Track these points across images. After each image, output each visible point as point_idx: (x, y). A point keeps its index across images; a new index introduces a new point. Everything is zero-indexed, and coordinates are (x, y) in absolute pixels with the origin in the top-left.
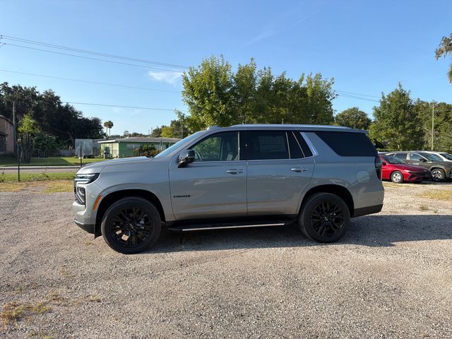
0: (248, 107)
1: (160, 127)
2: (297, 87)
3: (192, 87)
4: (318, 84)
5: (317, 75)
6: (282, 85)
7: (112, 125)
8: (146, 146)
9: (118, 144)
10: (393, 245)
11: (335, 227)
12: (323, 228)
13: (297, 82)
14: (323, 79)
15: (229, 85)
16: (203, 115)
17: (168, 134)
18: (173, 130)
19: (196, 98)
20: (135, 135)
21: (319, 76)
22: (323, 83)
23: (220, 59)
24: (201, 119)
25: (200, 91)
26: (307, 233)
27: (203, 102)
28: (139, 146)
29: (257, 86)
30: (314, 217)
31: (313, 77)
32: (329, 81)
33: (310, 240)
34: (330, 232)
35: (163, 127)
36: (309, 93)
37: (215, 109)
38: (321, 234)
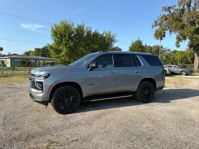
0: (83, 44)
1: (28, 51)
2: (102, 36)
3: (56, 32)
4: (109, 35)
5: (109, 32)
6: (96, 35)
7: (3, 49)
8: (25, 60)
9: (9, 59)
10: (170, 102)
11: (150, 96)
12: (146, 97)
13: (102, 34)
14: (112, 33)
15: (73, 33)
16: (61, 46)
17: (33, 55)
18: (36, 53)
19: (58, 38)
20: (15, 54)
21: (110, 32)
22: (112, 35)
23: (69, 21)
24: (60, 48)
25: (60, 34)
26: (140, 99)
27: (62, 40)
28: (21, 60)
29: (85, 34)
30: (142, 92)
31: (108, 32)
32: (114, 34)
33: (141, 102)
34: (148, 98)
35: (30, 51)
36: (106, 39)
37: (67, 44)
38: (145, 99)
